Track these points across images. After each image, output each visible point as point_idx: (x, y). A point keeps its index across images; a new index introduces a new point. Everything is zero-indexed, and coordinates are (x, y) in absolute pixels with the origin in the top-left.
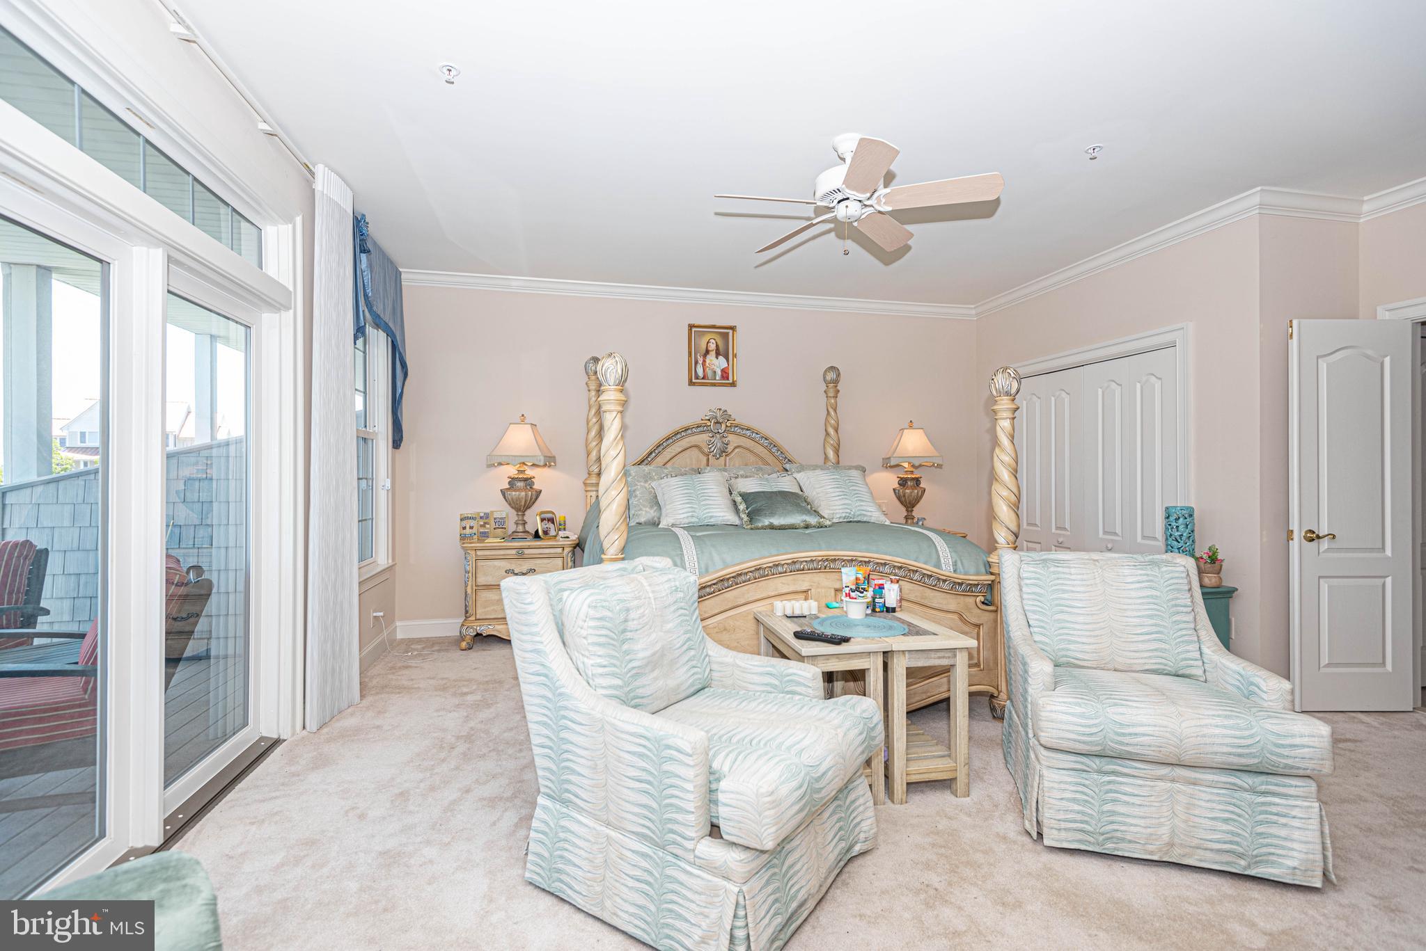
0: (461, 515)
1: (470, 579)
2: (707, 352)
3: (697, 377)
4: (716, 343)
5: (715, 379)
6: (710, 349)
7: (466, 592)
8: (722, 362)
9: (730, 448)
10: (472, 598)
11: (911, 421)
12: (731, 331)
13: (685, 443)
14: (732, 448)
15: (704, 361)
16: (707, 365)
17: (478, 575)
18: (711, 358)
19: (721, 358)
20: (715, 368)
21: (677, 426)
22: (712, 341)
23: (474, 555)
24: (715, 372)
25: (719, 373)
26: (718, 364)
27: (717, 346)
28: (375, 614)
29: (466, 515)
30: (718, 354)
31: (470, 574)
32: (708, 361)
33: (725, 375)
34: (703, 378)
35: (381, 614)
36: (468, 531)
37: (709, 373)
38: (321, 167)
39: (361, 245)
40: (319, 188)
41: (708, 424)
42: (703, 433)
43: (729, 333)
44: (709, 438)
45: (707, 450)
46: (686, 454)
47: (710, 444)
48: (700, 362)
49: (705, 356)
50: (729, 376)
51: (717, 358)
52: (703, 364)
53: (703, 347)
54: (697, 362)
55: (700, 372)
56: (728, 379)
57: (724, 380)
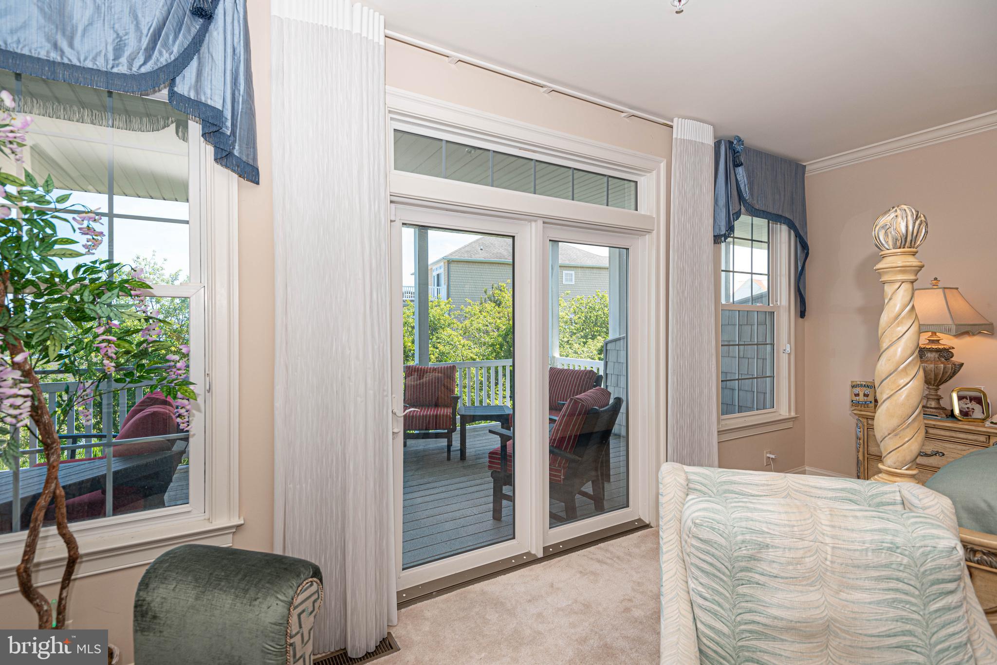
0: (852, 382)
1: (862, 446)
7: (858, 458)
10: (864, 466)
17: (869, 444)
23: (866, 424)
28: (768, 455)
29: (859, 383)
31: (861, 441)
35: (773, 456)
36: (861, 398)
38: (675, 120)
39: (734, 161)
40: (674, 136)
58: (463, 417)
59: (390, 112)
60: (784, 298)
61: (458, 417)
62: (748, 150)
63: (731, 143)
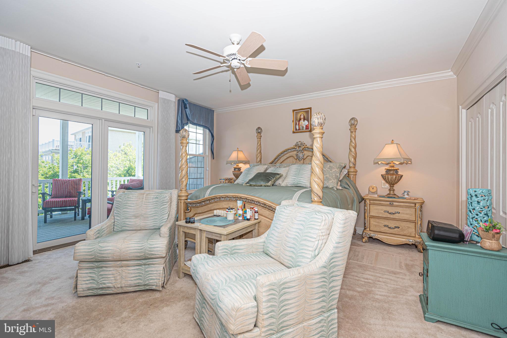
2: (300, 119)
3: (296, 130)
5: (303, 130)
8: (306, 123)
9: (305, 157)
11: (393, 140)
12: (309, 110)
13: (288, 155)
14: (306, 156)
15: (299, 123)
18: (302, 121)
19: (306, 121)
20: (303, 125)
21: (284, 149)
24: (303, 127)
25: (305, 127)
26: (304, 123)
27: (304, 116)
30: (304, 119)
32: (300, 123)
33: (307, 128)
34: (299, 130)
37: (301, 127)
38: (160, 91)
39: (185, 107)
40: (159, 96)
41: (296, 147)
42: (294, 151)
43: (309, 111)
44: (297, 153)
45: (296, 158)
46: (289, 159)
47: (297, 155)
48: (298, 124)
49: (299, 121)
50: (309, 128)
51: (304, 121)
52: (299, 124)
53: (299, 118)
54: (296, 124)
55: (297, 128)
56: (308, 129)
57: (307, 129)
58: (83, 201)
59: (33, 77)
60: (208, 153)
61: (81, 201)
62: (190, 104)
63: (183, 101)
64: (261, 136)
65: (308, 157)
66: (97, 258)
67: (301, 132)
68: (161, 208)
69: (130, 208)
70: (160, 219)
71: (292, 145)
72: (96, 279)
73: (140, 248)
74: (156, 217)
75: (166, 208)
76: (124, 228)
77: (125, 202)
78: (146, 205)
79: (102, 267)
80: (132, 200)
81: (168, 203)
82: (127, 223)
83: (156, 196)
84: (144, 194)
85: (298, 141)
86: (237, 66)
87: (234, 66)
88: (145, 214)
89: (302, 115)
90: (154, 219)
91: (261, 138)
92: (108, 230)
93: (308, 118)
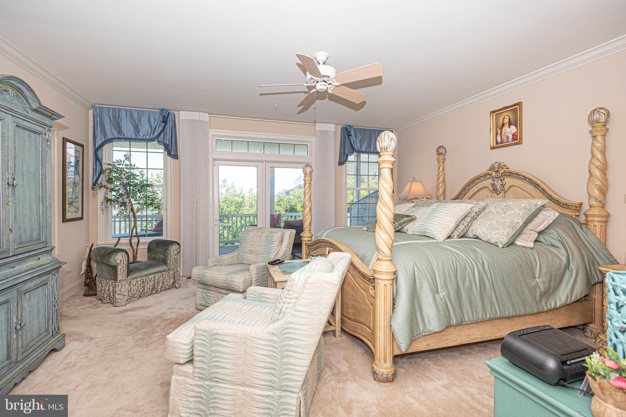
2: (503, 125)
4: (509, 117)
5: (508, 142)
6: (505, 123)
8: (513, 129)
9: (506, 187)
12: (518, 106)
13: (479, 186)
15: (501, 132)
16: (503, 134)
18: (506, 128)
19: (512, 127)
20: (508, 134)
22: (507, 117)
24: (508, 137)
25: (511, 136)
26: (510, 131)
27: (510, 119)
30: (510, 124)
32: (503, 131)
33: (515, 137)
34: (501, 143)
37: (504, 138)
38: (317, 124)
39: (348, 134)
40: (316, 129)
41: (490, 173)
42: (489, 178)
43: (517, 108)
44: (492, 182)
45: (491, 189)
46: (481, 193)
47: (493, 185)
48: (499, 133)
49: (501, 128)
50: (517, 138)
51: (509, 127)
52: (501, 134)
53: (501, 122)
54: (497, 134)
55: (499, 140)
56: (517, 140)
57: (514, 141)
59: (213, 136)
63: (346, 128)
64: (445, 159)
65: (512, 188)
66: (202, 281)
67: (503, 146)
68: (270, 246)
69: (248, 243)
70: (267, 257)
71: (484, 169)
72: (205, 298)
73: (225, 279)
74: (264, 255)
75: (273, 247)
76: (243, 261)
77: (245, 238)
78: (259, 242)
79: (208, 290)
80: (250, 236)
81: (276, 243)
82: (245, 257)
83: (267, 235)
84: (260, 232)
85: (494, 162)
86: (323, 89)
87: (320, 89)
88: (257, 251)
89: (506, 117)
90: (263, 256)
91: (444, 162)
92: (229, 260)
93: (516, 122)
